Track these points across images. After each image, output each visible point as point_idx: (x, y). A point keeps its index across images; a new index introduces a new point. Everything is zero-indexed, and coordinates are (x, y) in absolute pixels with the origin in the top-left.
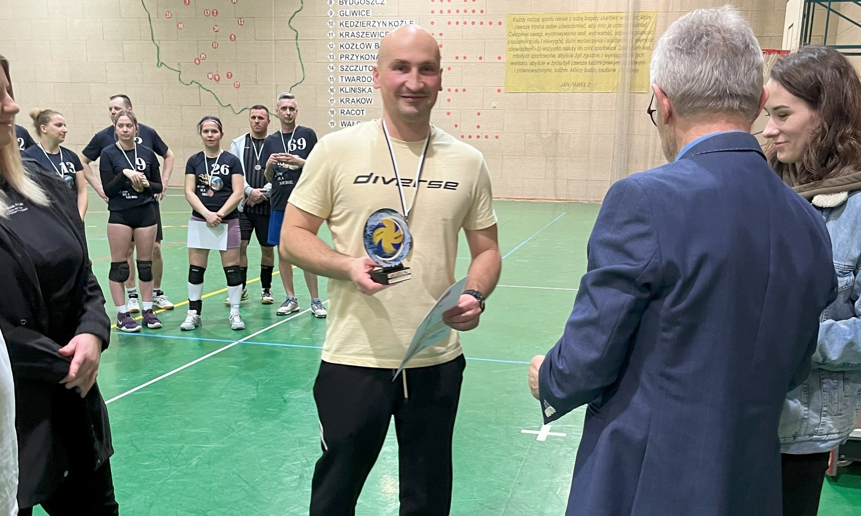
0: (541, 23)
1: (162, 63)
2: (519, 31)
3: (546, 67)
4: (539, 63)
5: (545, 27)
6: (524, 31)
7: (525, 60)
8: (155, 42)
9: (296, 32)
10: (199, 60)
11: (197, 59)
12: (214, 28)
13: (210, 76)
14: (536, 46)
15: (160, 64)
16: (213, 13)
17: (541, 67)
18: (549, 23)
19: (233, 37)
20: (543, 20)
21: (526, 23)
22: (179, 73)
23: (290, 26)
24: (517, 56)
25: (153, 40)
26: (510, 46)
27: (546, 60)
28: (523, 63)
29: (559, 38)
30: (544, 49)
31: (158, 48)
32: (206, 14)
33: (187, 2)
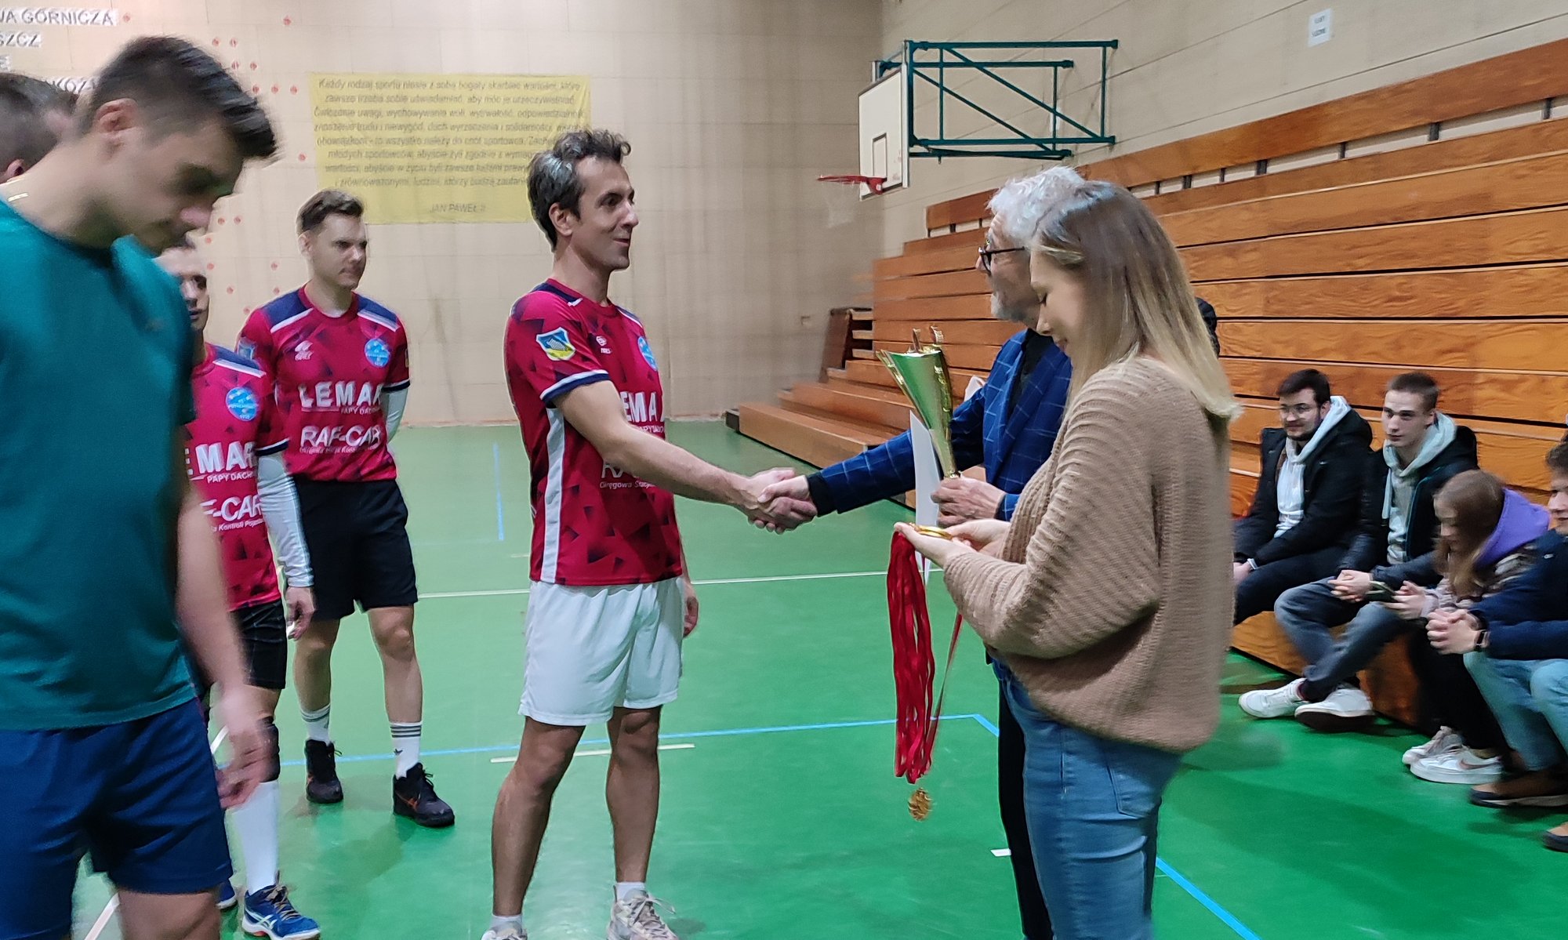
0: (379, 93)
2: (333, 106)
3: (397, 175)
4: (382, 168)
5: (385, 99)
6: (344, 106)
7: (354, 162)
14: (370, 133)
17: (388, 175)
18: (392, 92)
20: (382, 85)
21: (346, 92)
24: (337, 154)
27: (394, 162)
28: (350, 168)
29: (414, 120)
30: (389, 141)
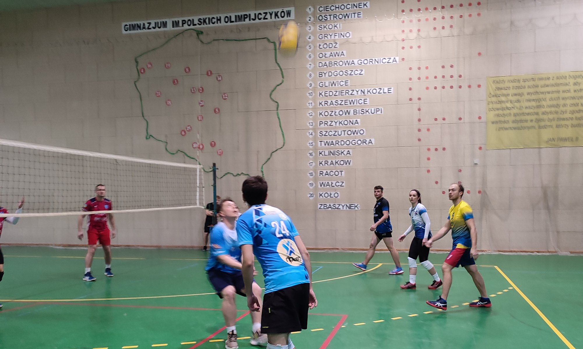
0: (522, 84)
1: (151, 135)
2: (498, 92)
3: (529, 124)
4: (521, 121)
5: (526, 87)
6: (504, 92)
7: (506, 119)
8: (145, 117)
9: (276, 103)
10: (185, 132)
11: (182, 131)
12: (200, 104)
13: (195, 145)
14: (517, 105)
15: (149, 137)
16: (199, 90)
17: (525, 124)
18: (531, 83)
19: (217, 110)
20: (524, 81)
21: (507, 85)
22: (165, 144)
23: (271, 98)
24: (498, 115)
25: (143, 116)
26: (491, 106)
27: (528, 118)
28: (505, 122)
29: (541, 96)
30: (526, 108)
31: (147, 122)
32: (193, 91)
33: (175, 82)
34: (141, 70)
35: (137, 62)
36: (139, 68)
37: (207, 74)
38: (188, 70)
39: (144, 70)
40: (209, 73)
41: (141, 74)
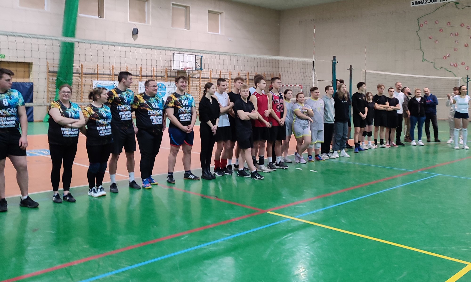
1: (425, 60)
8: (422, 50)
10: (446, 57)
11: (444, 57)
12: (456, 42)
13: (452, 64)
15: (423, 60)
16: (456, 34)
19: (466, 45)
22: (433, 64)
25: (421, 49)
31: (423, 53)
32: (452, 35)
33: (441, 31)
34: (420, 25)
35: (418, 21)
36: (419, 24)
37: (461, 26)
38: (449, 24)
39: (423, 25)
40: (462, 25)
41: (420, 27)
